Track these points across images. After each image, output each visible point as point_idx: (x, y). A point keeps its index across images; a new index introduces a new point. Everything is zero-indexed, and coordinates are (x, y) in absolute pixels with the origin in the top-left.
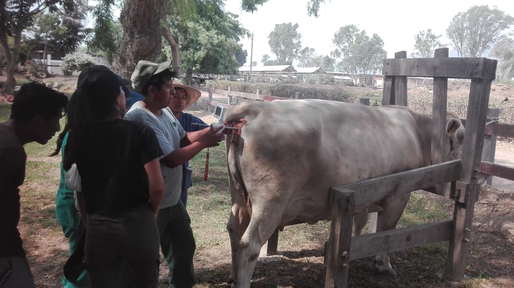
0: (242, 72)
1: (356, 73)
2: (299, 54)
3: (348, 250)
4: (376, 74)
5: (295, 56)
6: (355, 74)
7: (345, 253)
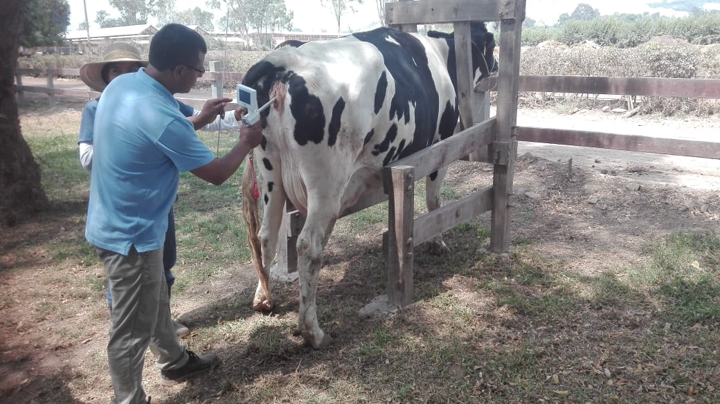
0: (70, 40)
1: (247, 31)
2: (156, 8)
3: (412, 236)
4: (275, 32)
5: (149, 11)
6: (245, 33)
7: (410, 239)
